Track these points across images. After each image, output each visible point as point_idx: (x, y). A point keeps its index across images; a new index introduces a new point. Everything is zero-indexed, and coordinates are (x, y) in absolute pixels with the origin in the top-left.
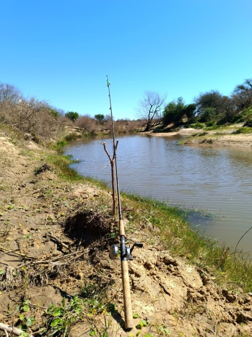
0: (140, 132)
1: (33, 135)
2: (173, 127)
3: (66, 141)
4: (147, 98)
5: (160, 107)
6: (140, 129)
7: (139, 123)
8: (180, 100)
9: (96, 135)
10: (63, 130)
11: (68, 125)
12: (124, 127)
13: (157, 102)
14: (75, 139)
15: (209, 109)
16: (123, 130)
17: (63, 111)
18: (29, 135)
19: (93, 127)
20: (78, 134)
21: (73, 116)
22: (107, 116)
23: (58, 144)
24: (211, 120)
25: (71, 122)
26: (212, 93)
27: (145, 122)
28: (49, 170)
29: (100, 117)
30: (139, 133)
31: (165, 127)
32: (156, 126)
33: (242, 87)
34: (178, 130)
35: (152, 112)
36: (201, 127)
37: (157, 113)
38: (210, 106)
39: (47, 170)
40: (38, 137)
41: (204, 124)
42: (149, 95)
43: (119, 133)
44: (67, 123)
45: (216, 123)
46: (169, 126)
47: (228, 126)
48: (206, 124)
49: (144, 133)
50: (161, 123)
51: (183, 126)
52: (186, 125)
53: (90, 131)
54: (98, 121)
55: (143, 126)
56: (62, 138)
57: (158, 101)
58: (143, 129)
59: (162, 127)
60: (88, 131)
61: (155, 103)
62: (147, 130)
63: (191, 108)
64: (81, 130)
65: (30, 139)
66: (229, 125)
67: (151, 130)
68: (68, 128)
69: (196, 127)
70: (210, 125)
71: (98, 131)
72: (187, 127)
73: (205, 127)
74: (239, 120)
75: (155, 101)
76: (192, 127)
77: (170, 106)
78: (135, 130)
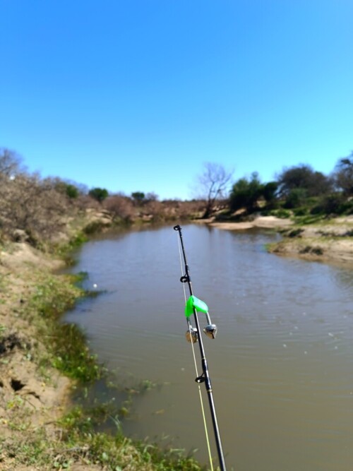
0: (197, 219)
1: (28, 233)
2: (244, 214)
3: (85, 236)
4: (206, 171)
5: (226, 185)
6: (196, 214)
7: (194, 205)
8: (255, 175)
9: (132, 222)
10: (85, 214)
11: (92, 208)
12: (173, 211)
13: (221, 177)
14: (100, 231)
15: (298, 190)
16: (171, 215)
17: (85, 187)
18: (21, 232)
19: (129, 210)
20: (106, 221)
21: (99, 195)
22: (149, 194)
23: (71, 243)
24: (300, 206)
25: (97, 203)
26: (301, 167)
27: (203, 204)
28: (21, 347)
29: (138, 196)
30: (195, 221)
31: (233, 212)
32: (220, 212)
33: (346, 161)
34: (252, 220)
35: (214, 192)
36: (287, 216)
37: (221, 194)
38: (298, 185)
39: (16, 348)
40: (37, 235)
41: (290, 212)
42: (211, 167)
43: (167, 219)
44: (90, 205)
45: (309, 211)
46: (239, 212)
47: (333, 220)
48: (294, 212)
49: (201, 221)
50: (227, 206)
51: (259, 213)
52: (265, 212)
53: (124, 216)
54: (136, 201)
55: (201, 210)
56: (81, 228)
57: (223, 176)
58: (201, 214)
59: (228, 214)
60: (121, 217)
61: (218, 179)
62: (206, 217)
63: (271, 187)
64: (110, 214)
65: (23, 239)
66: (334, 217)
67: (212, 216)
68: (92, 212)
69: (279, 216)
70: (300, 213)
71: (135, 217)
72: (265, 215)
73: (292, 216)
74: (349, 210)
75: (218, 176)
76: (273, 215)
77: (241, 184)
78: (189, 216)
